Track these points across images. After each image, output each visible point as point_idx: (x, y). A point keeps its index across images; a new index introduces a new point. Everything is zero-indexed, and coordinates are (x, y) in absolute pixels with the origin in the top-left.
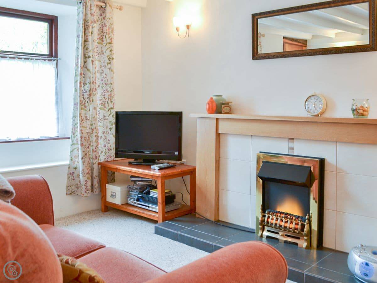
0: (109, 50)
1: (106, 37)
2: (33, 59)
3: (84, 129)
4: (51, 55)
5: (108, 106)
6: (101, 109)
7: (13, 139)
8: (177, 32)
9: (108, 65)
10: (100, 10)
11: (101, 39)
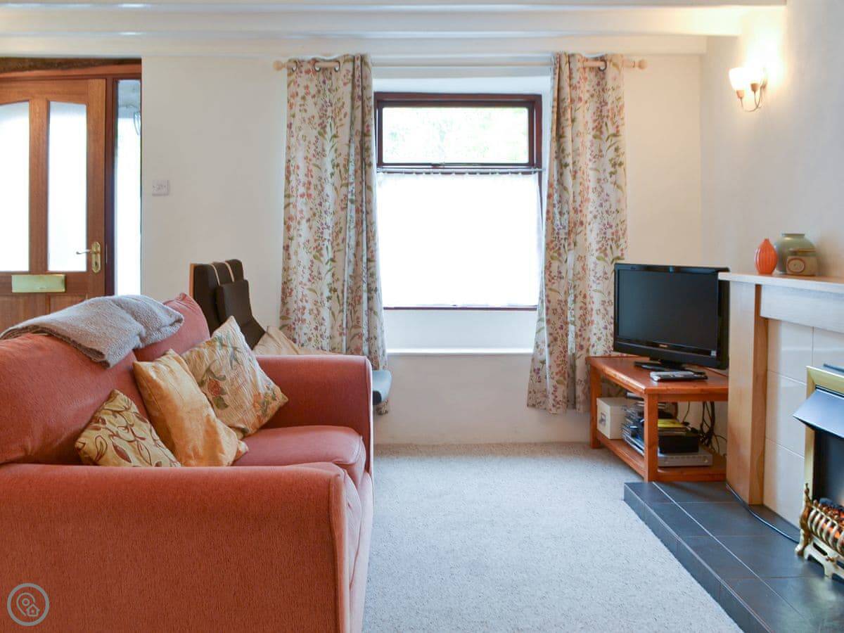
0: (613, 148)
1: (606, 124)
2: (496, 173)
3: (552, 294)
4: (531, 164)
5: (612, 253)
6: (598, 258)
7: (459, 305)
8: (740, 100)
9: (611, 176)
10: (596, 75)
11: (599, 129)
